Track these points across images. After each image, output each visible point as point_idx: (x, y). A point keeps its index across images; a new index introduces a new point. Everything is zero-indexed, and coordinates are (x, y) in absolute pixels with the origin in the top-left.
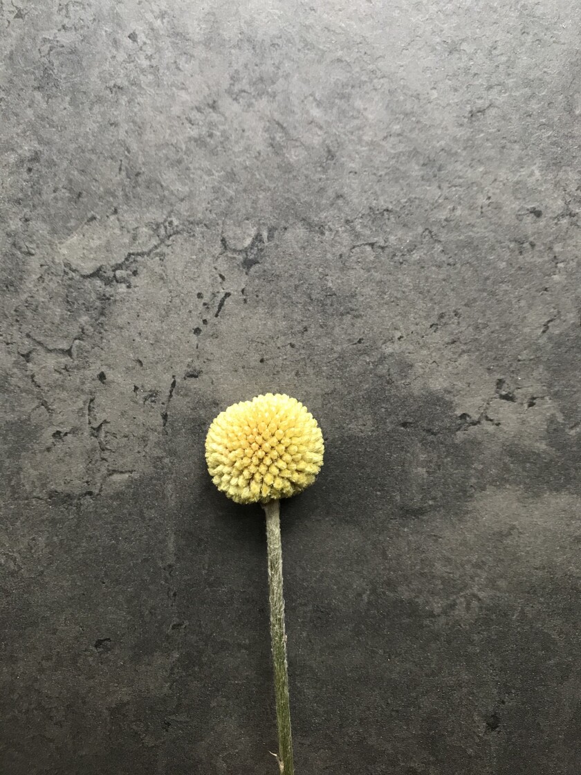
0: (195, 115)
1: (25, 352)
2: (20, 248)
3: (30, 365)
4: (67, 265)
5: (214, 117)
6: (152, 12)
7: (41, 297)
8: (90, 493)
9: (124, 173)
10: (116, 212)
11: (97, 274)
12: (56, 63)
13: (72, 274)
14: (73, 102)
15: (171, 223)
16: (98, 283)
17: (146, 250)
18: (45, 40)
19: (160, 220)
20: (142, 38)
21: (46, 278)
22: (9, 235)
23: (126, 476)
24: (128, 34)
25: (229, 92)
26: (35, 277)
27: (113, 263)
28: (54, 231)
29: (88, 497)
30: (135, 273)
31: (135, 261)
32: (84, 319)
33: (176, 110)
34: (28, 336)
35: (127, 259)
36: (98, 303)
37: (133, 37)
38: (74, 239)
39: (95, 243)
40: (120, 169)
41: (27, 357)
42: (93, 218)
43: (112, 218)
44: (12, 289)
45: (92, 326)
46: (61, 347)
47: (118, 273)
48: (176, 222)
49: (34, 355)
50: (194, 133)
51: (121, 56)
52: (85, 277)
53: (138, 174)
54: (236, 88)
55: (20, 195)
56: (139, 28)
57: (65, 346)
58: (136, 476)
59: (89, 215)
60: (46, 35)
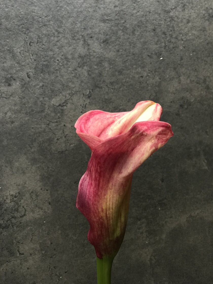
0: (73, 72)
1: (48, 124)
2: (43, 104)
3: (49, 126)
4: (53, 105)
5: (76, 71)
6: (61, 55)
7: (49, 112)
8: (67, 150)
9: (61, 85)
10: (61, 93)
11: (60, 105)
12: (44, 68)
13: (55, 106)
14: (49, 74)
15: (72, 93)
16: (60, 107)
17: (68, 99)
18: (41, 64)
19: (70, 92)
20: (60, 60)
21: (50, 108)
22: (40, 101)
23: (73, 145)
24: (57, 60)
25: (78, 67)
26: (47, 108)
27: (62, 102)
28: (49, 99)
29: (66, 151)
30: (67, 104)
31: (67, 101)
32: (59, 115)
33: (69, 72)
34: (48, 120)
35: (65, 101)
36: (61, 111)
37: (58, 60)
38: (54, 99)
39: (58, 99)
40: (60, 85)
41: (48, 125)
42: (57, 95)
43: (60, 94)
44: (43, 112)
45: (61, 116)
46: (55, 121)
47: (64, 104)
48: (73, 92)
49: (50, 124)
50: (73, 75)
51: (56, 64)
52: (57, 106)
53: (64, 85)
54: (80, 65)
55: (41, 93)
56: (59, 58)
57: (56, 121)
58: (75, 144)
59: (56, 94)
60: (41, 63)
